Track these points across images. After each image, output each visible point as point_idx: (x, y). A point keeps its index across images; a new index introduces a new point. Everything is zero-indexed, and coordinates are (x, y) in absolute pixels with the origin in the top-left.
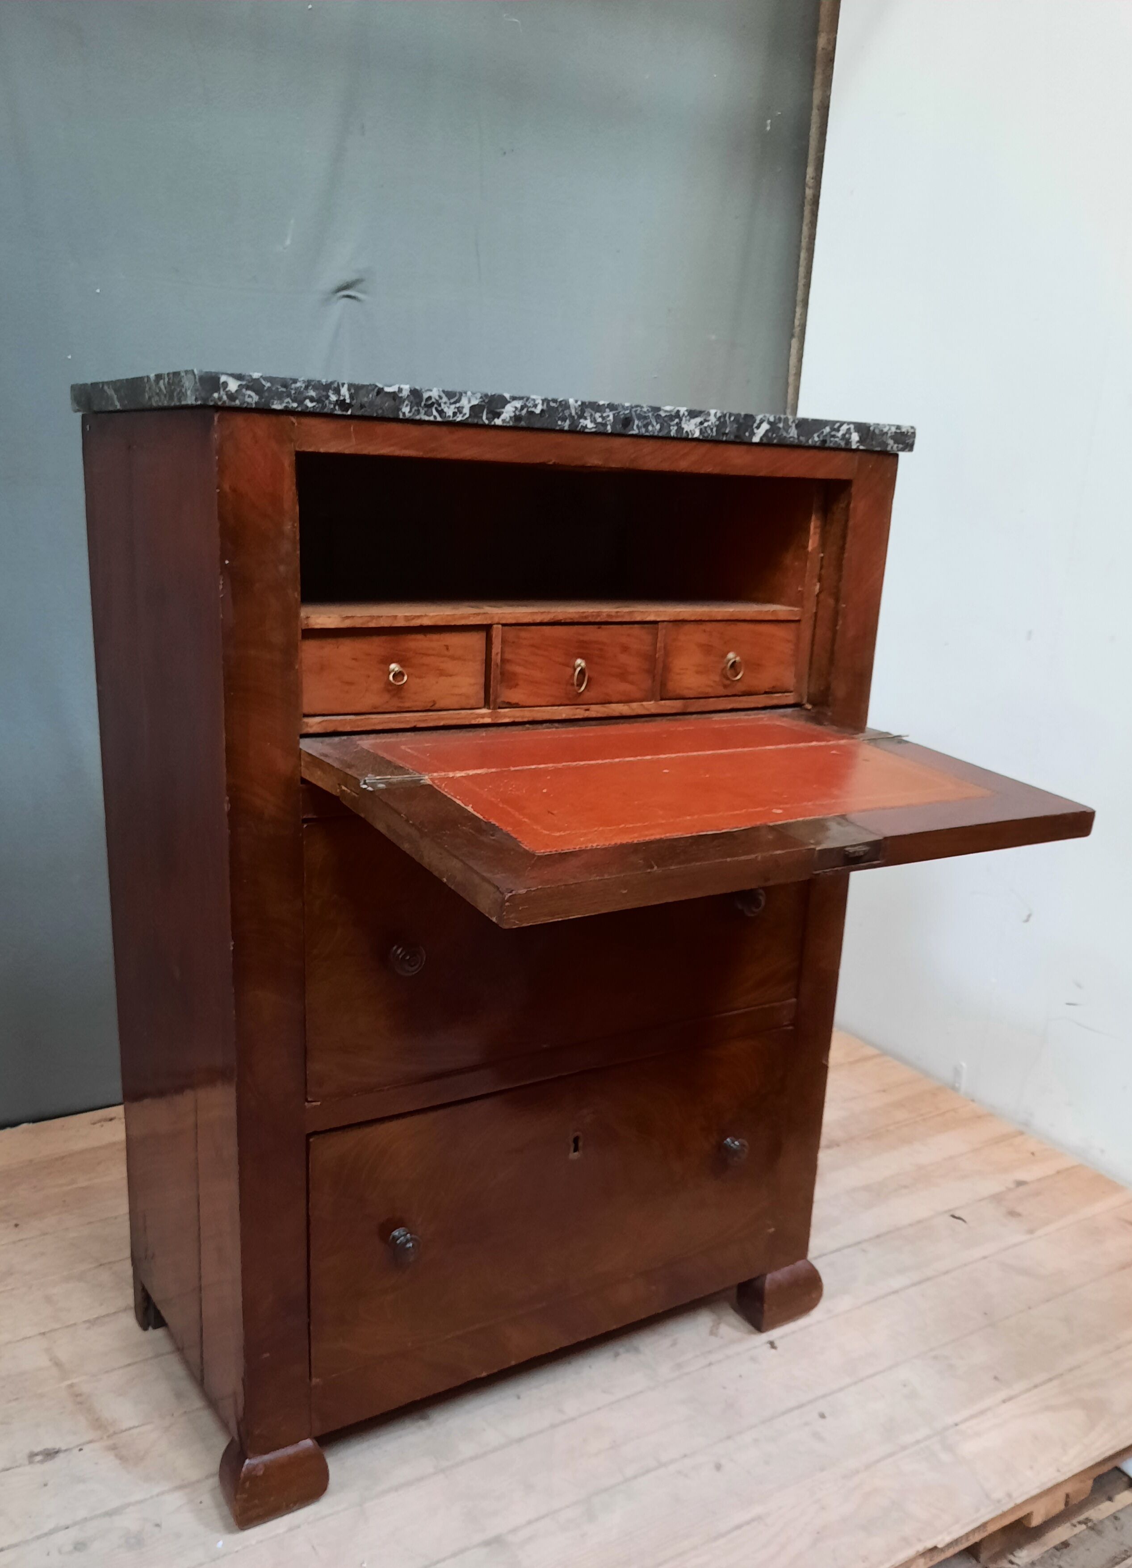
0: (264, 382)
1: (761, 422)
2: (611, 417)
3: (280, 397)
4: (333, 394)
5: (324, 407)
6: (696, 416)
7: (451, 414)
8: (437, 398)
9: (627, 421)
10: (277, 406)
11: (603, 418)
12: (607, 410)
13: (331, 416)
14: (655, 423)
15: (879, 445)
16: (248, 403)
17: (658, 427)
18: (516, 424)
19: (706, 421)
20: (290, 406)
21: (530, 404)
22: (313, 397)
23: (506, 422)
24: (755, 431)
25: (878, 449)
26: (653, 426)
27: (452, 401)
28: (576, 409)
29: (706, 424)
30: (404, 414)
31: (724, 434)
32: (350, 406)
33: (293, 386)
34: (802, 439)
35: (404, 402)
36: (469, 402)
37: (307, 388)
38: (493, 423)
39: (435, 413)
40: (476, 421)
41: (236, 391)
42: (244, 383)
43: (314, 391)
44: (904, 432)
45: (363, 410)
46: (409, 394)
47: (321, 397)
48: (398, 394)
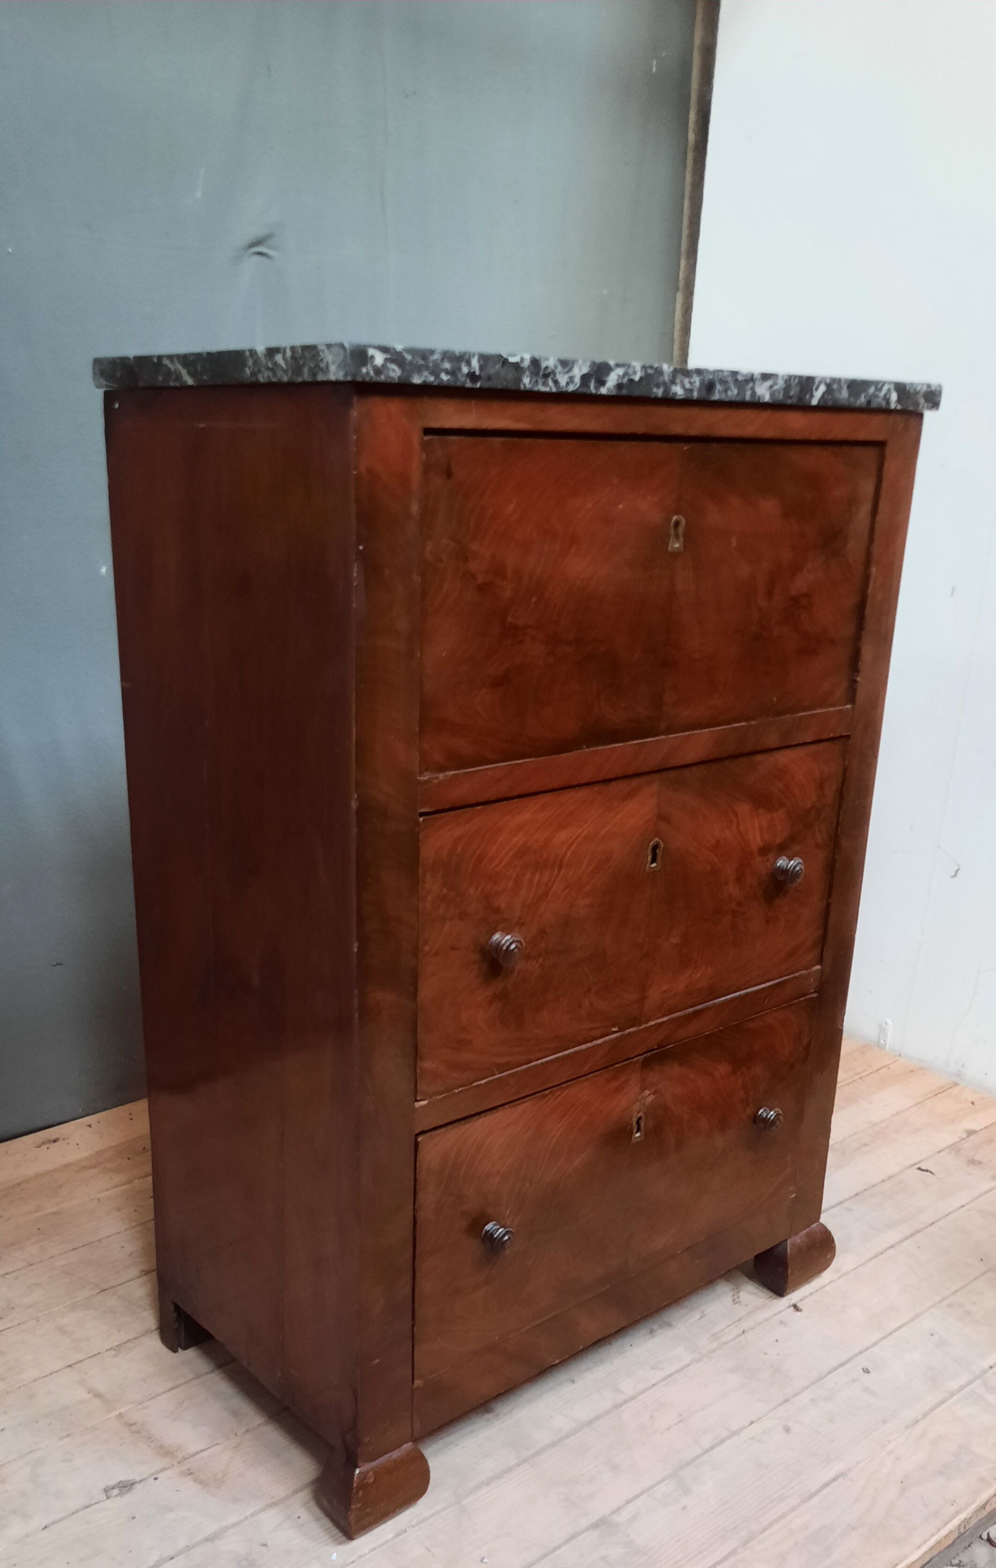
0: (406, 355)
1: (819, 384)
2: (698, 383)
3: (419, 369)
4: (465, 365)
5: (457, 380)
6: (767, 380)
7: (564, 384)
8: (553, 368)
9: (710, 387)
10: (416, 380)
11: (691, 383)
12: (695, 375)
13: (462, 390)
14: (733, 388)
15: (911, 402)
16: (391, 378)
17: (735, 391)
18: (618, 393)
19: (775, 384)
20: (428, 381)
21: (631, 371)
22: (448, 369)
23: (610, 391)
24: (814, 393)
25: (910, 407)
26: (731, 391)
27: (566, 370)
28: (668, 375)
29: (775, 388)
30: (525, 385)
31: (791, 397)
32: (479, 378)
33: (431, 358)
34: (852, 400)
35: (525, 372)
36: (580, 370)
37: (443, 360)
38: (598, 392)
39: (551, 383)
40: (585, 391)
41: (382, 365)
42: (389, 356)
43: (449, 363)
45: (490, 383)
46: (529, 364)
47: (454, 369)
48: (520, 364)
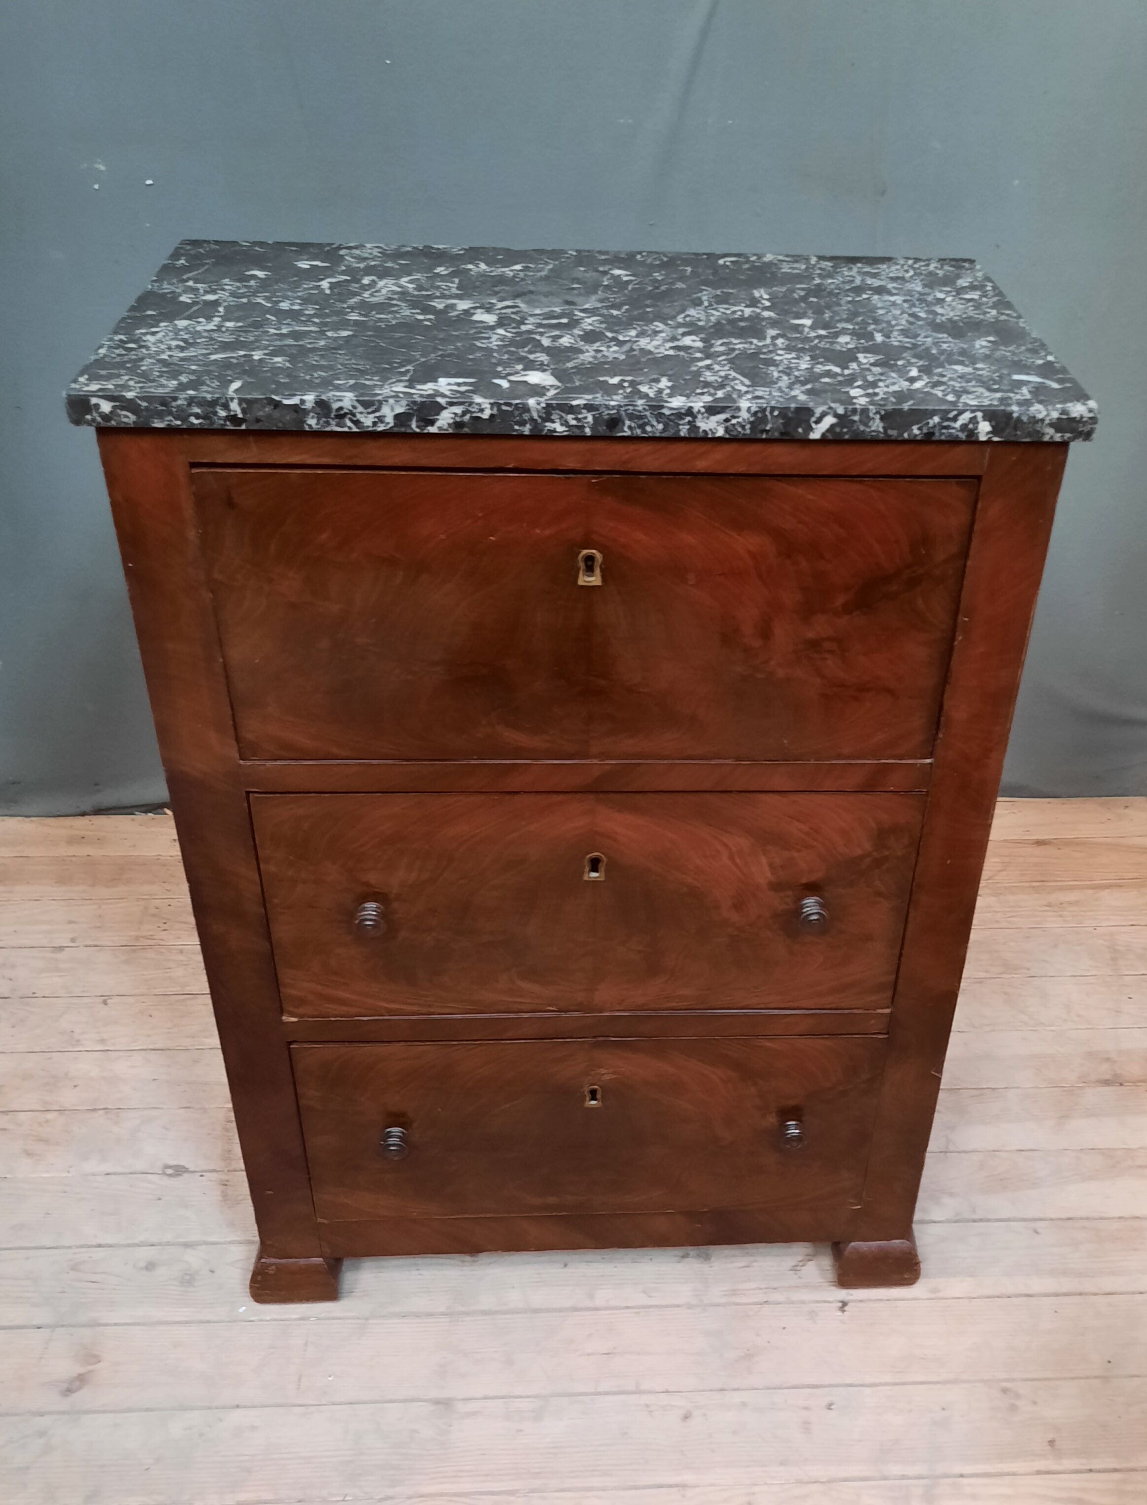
0: (140, 402)
1: (823, 415)
2: (590, 419)
4: (221, 409)
5: (212, 423)
6: (719, 413)
7: (370, 424)
8: (351, 408)
9: (614, 422)
10: (158, 424)
11: (579, 420)
12: (584, 411)
13: (222, 432)
14: (655, 423)
15: (1029, 434)
16: (125, 423)
17: (660, 427)
18: (456, 431)
19: (734, 417)
20: (173, 425)
21: (474, 409)
22: (198, 413)
23: (443, 430)
24: (814, 425)
25: (1028, 440)
26: (652, 426)
27: (370, 410)
28: (538, 411)
29: (734, 421)
30: (310, 426)
31: (764, 431)
32: (244, 420)
33: (174, 404)
34: (893, 432)
35: (309, 415)
36: (392, 410)
37: (189, 405)
38: (426, 431)
39: (349, 424)
40: (403, 430)
41: (111, 412)
42: (117, 404)
43: (198, 408)
44: (1075, 418)
45: (259, 424)
46: (314, 405)
47: (208, 413)
48: (300, 406)
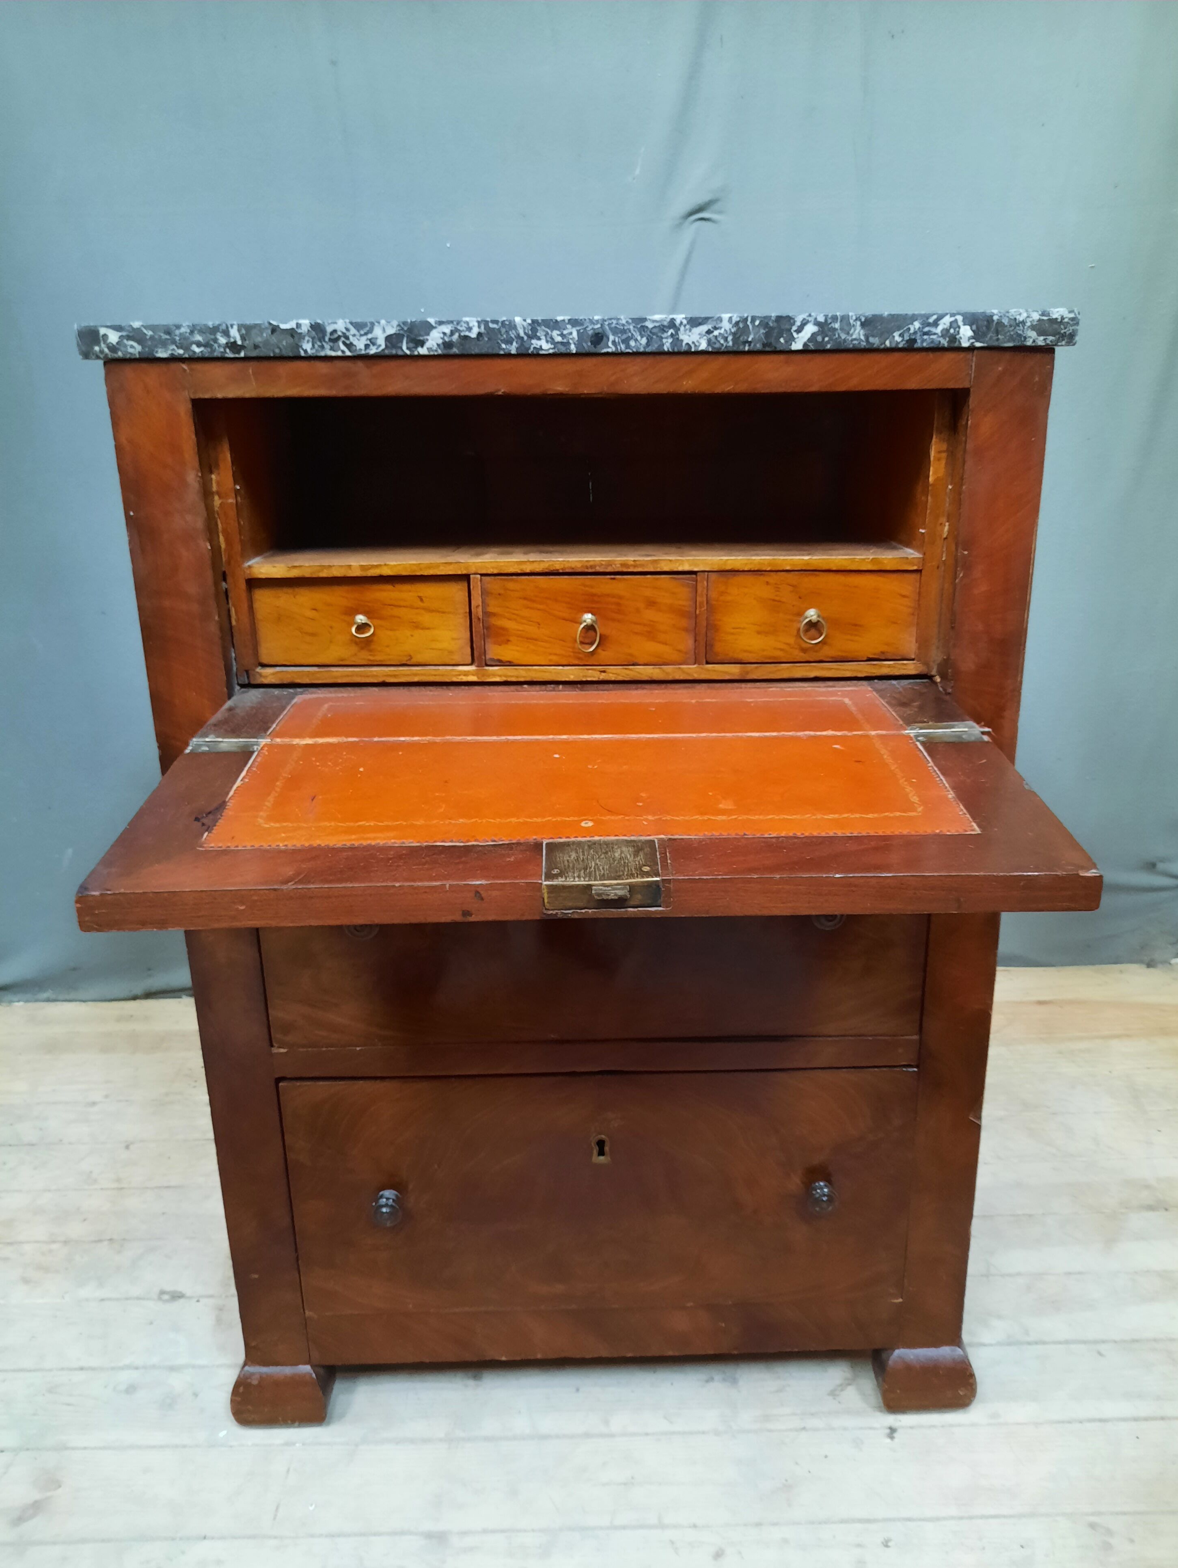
0: (145, 331)
1: (804, 324)
2: (575, 334)
3: (164, 344)
4: (222, 336)
5: (213, 351)
6: (700, 324)
7: (363, 347)
8: (344, 331)
9: (598, 338)
10: (162, 354)
11: (563, 336)
12: (569, 326)
13: (223, 359)
14: (639, 338)
15: (1011, 339)
16: (131, 354)
17: (644, 341)
18: (446, 352)
19: (716, 328)
20: (176, 354)
21: (462, 328)
22: (200, 341)
23: (433, 351)
24: (795, 335)
25: (1011, 344)
26: (636, 340)
27: (362, 332)
28: (524, 328)
29: (716, 333)
30: (306, 351)
31: (746, 342)
32: (242, 347)
33: (177, 332)
34: (874, 340)
35: (304, 339)
36: (384, 330)
37: (192, 332)
38: (416, 353)
39: (343, 347)
40: (394, 352)
41: (117, 343)
42: (124, 334)
43: (200, 335)
44: (1056, 319)
45: (257, 351)
46: (310, 329)
47: (209, 340)
48: (296, 330)
